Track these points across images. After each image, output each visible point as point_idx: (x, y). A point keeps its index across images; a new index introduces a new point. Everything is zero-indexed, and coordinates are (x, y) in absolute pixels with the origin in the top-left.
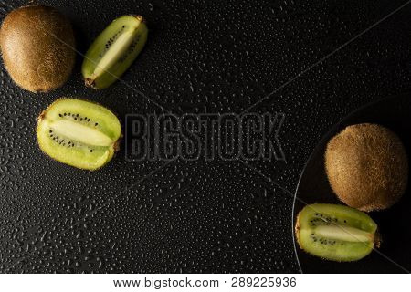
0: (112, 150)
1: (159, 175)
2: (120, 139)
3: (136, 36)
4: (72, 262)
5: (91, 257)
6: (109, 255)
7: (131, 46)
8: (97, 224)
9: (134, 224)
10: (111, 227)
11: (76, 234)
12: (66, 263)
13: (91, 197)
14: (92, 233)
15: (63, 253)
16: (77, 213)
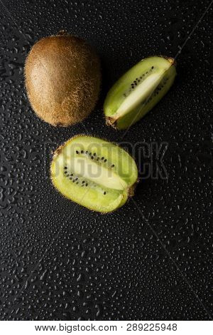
0: (126, 194)
1: (169, 226)
2: (135, 183)
3: (165, 79)
4: (70, 305)
5: (90, 303)
6: (109, 303)
7: (158, 88)
8: (100, 269)
9: (138, 274)
10: (114, 274)
11: (76, 276)
12: (64, 305)
13: (96, 240)
14: (93, 278)
15: (61, 295)
16: (80, 254)
